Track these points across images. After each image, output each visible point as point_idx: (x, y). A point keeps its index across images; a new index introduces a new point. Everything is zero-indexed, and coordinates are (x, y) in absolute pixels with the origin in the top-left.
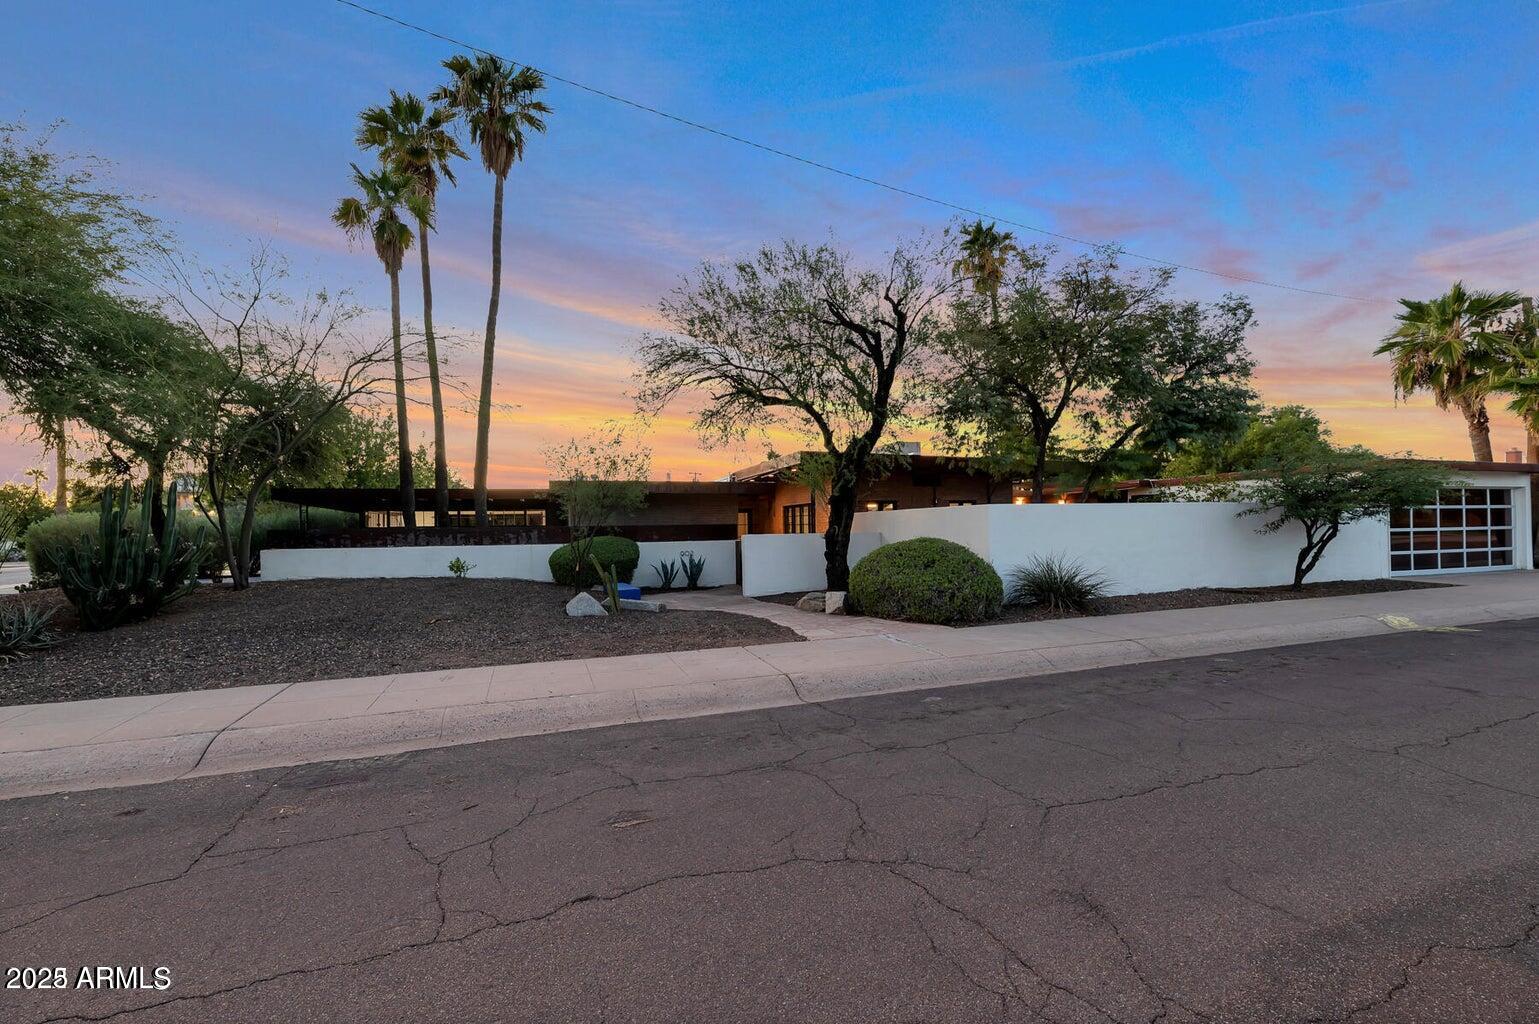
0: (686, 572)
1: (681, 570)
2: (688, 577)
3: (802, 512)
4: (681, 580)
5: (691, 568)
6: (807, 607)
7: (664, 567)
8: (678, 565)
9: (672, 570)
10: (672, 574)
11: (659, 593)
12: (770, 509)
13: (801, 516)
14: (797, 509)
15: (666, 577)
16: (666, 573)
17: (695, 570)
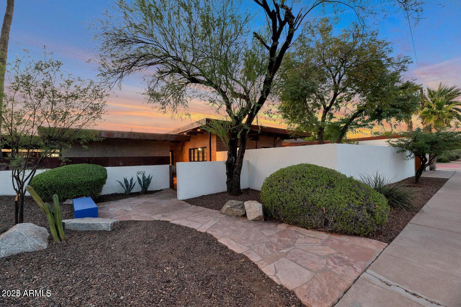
0: (140, 184)
1: (137, 183)
2: (142, 187)
3: (194, 152)
4: (137, 188)
5: (144, 181)
6: (230, 213)
7: (126, 181)
8: (135, 180)
9: (131, 183)
10: (131, 186)
11: (122, 198)
12: (182, 150)
13: (194, 153)
14: (192, 150)
15: (127, 187)
16: (127, 186)
17: (146, 182)
